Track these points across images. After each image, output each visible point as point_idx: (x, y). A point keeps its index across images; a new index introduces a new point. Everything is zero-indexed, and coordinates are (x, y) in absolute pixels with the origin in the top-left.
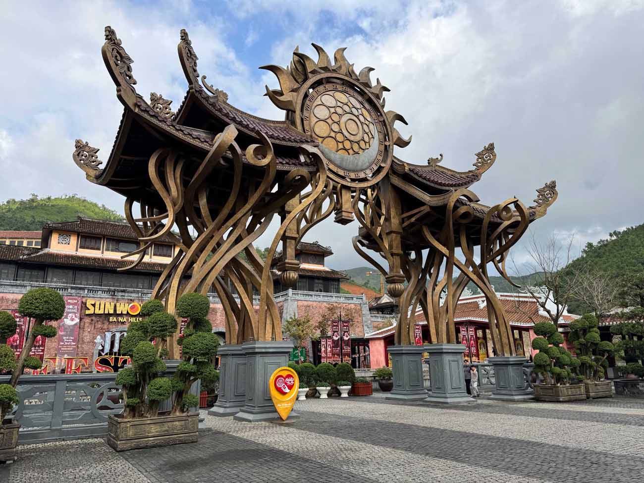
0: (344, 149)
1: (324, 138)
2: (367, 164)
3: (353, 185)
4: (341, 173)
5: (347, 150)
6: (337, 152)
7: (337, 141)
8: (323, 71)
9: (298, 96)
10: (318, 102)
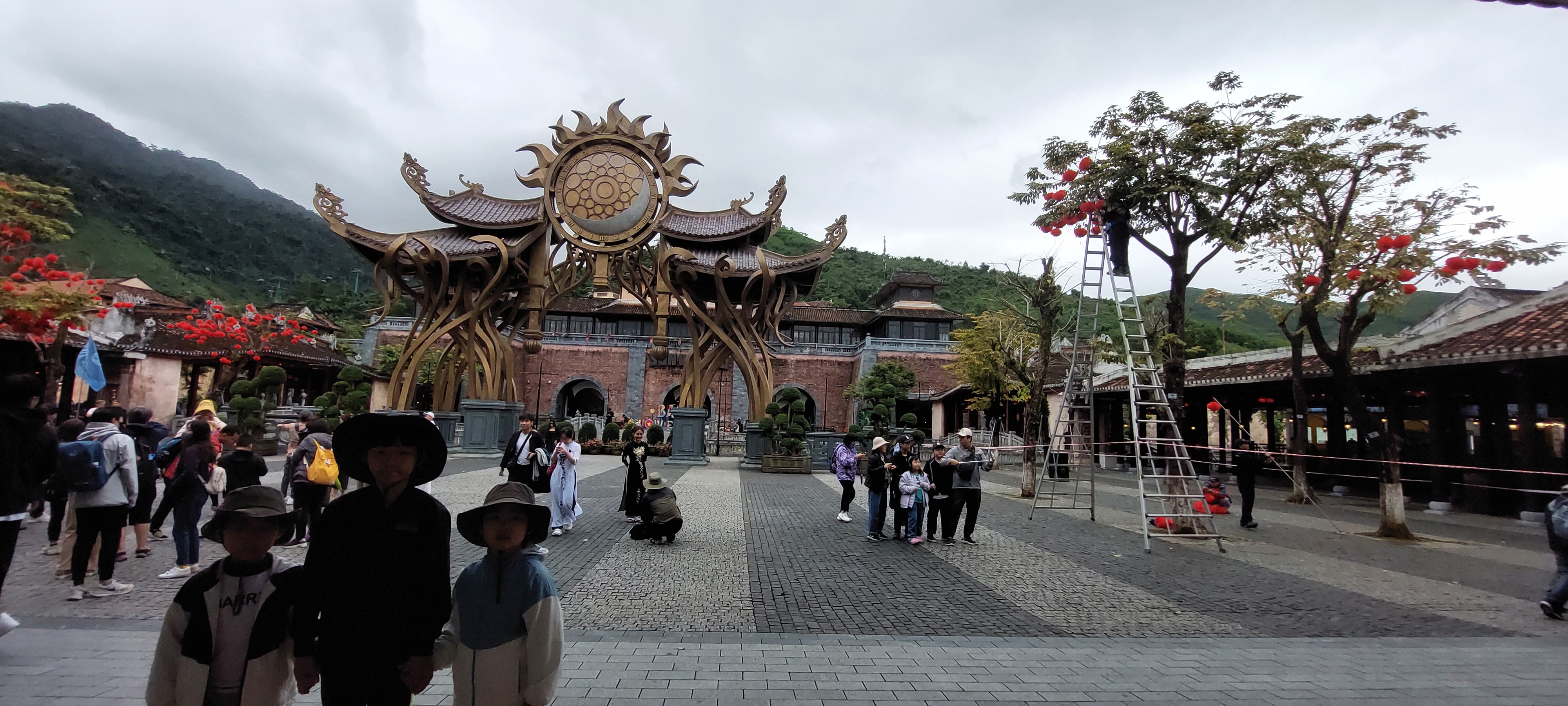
0: (596, 214)
1: (574, 207)
2: (629, 224)
3: (609, 249)
4: (596, 238)
5: (599, 215)
6: (588, 217)
7: (587, 209)
8: (580, 138)
9: (548, 172)
10: (573, 171)
